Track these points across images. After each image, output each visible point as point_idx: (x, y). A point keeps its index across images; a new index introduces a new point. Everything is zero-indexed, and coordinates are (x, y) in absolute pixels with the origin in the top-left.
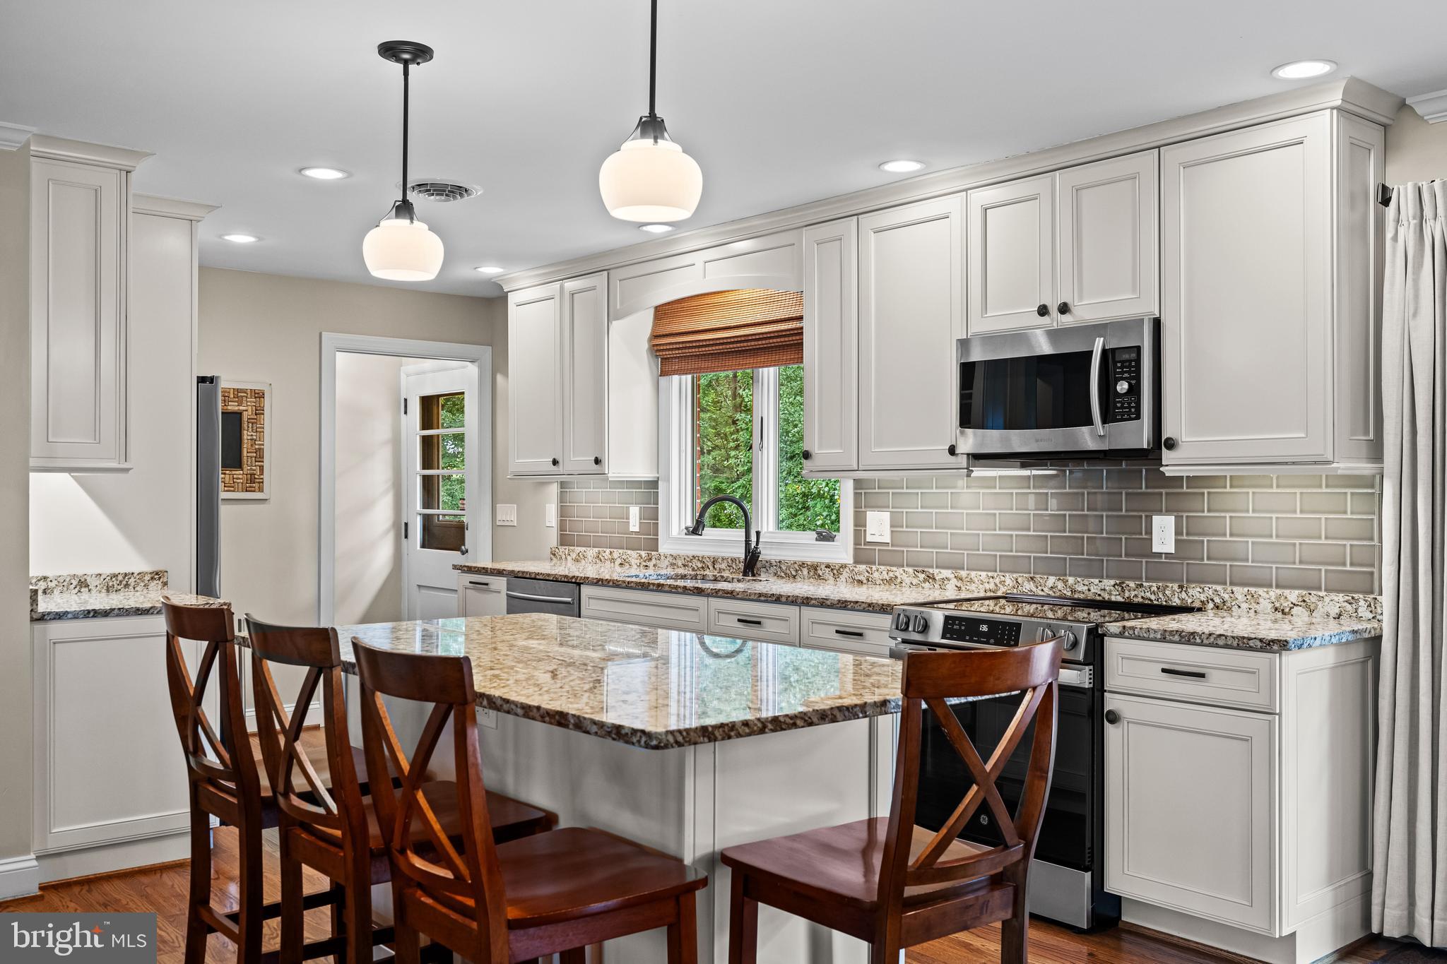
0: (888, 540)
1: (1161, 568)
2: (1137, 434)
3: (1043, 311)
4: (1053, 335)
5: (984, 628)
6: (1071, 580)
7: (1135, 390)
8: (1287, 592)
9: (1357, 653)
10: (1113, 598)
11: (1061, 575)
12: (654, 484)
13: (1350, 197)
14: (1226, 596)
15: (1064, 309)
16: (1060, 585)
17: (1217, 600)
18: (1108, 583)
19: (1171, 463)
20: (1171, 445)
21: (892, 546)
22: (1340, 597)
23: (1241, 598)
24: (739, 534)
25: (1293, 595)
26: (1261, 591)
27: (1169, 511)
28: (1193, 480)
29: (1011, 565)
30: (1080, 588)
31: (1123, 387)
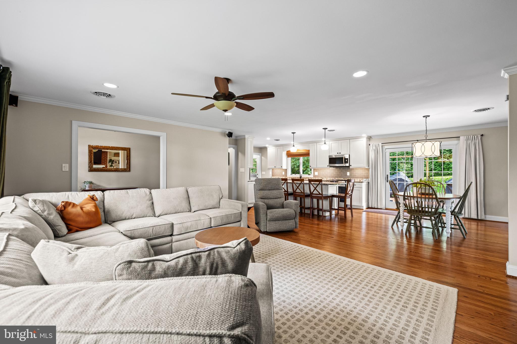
0: (318, 175)
1: (348, 177)
2: (347, 165)
3: (338, 153)
7: (348, 161)
9: (367, 183)
11: (338, 178)
12: (287, 169)
13: (367, 145)
15: (340, 153)
18: (343, 178)
19: (351, 167)
20: (351, 166)
22: (366, 178)
23: (356, 179)
24: (299, 175)
25: (361, 179)
26: (358, 179)
27: (349, 172)
28: (353, 169)
29: (333, 177)
30: (340, 179)
31: (346, 160)
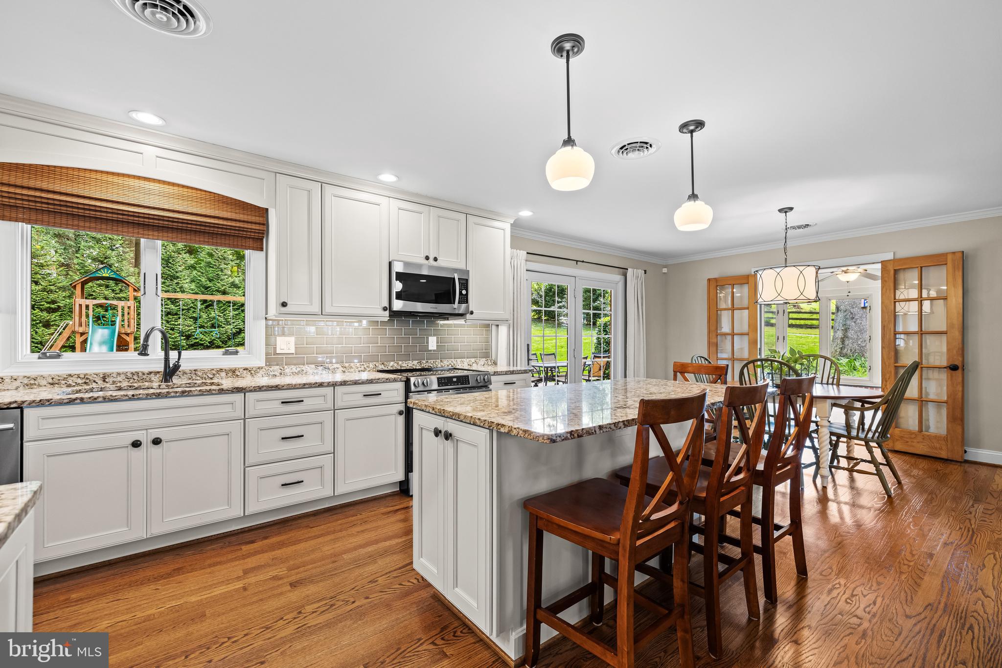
0: (294, 352)
1: (433, 355)
3: (427, 258)
4: (431, 267)
5: (455, 380)
6: (400, 363)
8: (471, 359)
10: (417, 368)
14: (455, 363)
15: (435, 259)
16: (396, 365)
17: (452, 364)
20: (472, 313)
21: (296, 354)
22: (484, 359)
23: (459, 362)
26: (464, 360)
27: (434, 335)
30: (404, 365)
